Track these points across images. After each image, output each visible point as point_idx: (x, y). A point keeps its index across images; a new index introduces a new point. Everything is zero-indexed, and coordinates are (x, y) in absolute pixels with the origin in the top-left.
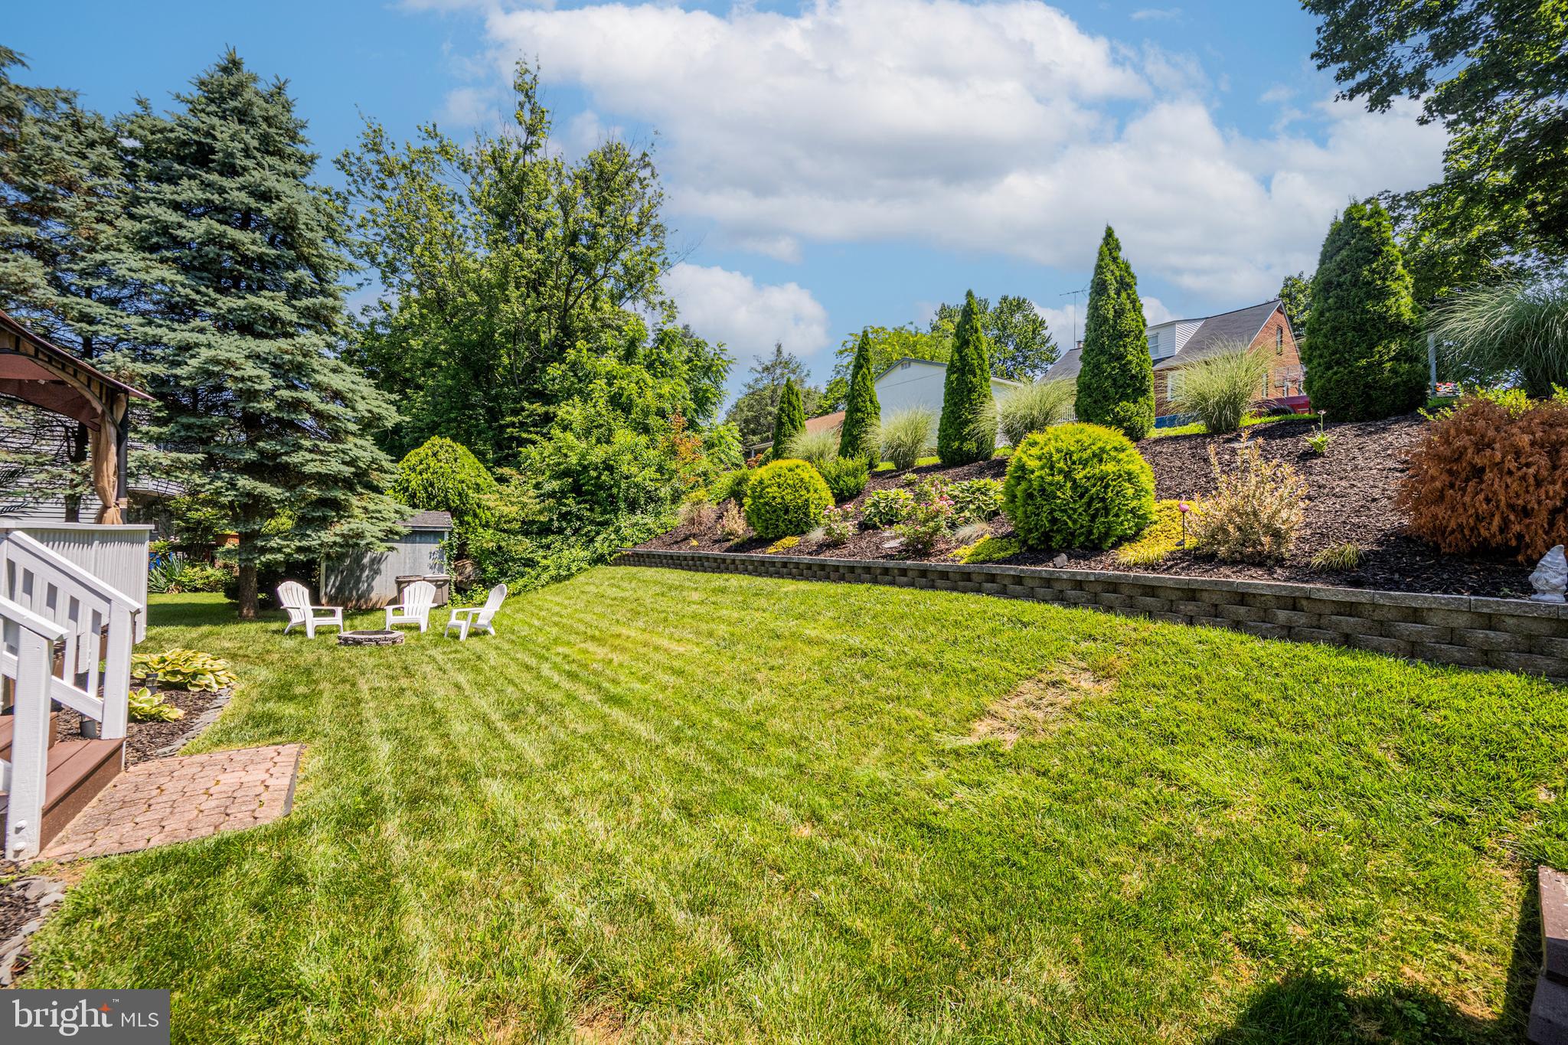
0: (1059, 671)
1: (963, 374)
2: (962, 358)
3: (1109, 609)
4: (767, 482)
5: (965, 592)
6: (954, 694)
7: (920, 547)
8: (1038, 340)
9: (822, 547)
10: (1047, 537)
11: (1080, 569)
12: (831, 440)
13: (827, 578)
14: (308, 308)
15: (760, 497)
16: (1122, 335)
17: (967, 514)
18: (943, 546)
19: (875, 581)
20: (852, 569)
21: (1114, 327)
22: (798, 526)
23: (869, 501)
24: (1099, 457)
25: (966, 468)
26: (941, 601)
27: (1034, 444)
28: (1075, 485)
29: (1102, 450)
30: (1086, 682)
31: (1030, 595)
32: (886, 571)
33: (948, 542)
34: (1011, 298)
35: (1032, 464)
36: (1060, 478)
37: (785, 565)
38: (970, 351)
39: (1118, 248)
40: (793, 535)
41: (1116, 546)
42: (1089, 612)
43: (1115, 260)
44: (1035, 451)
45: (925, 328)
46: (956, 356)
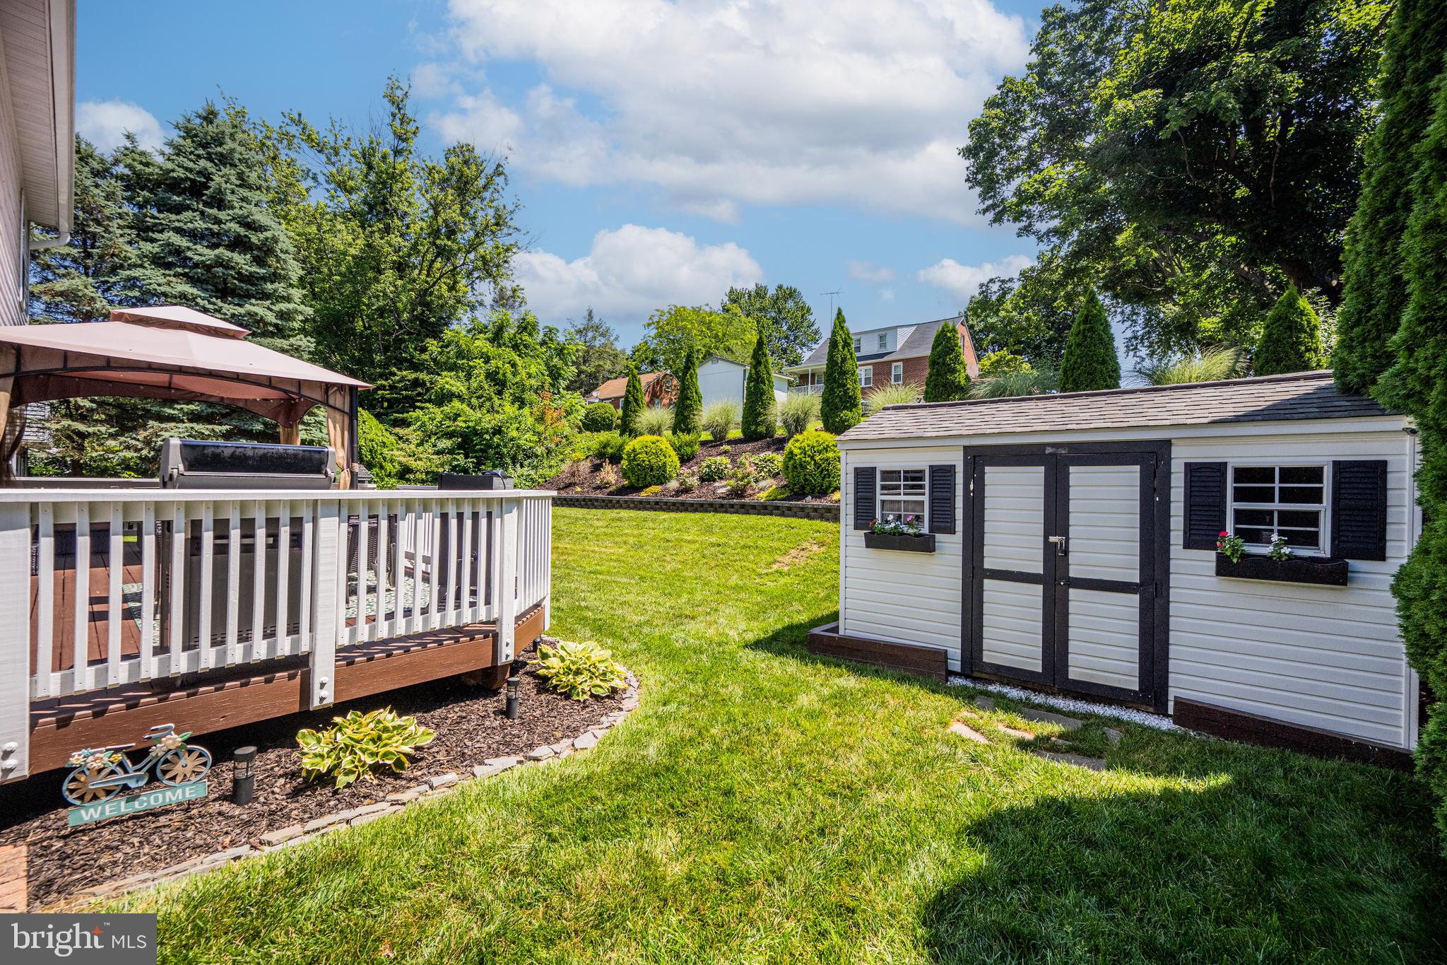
0: (805, 545)
1: (758, 383)
2: (757, 373)
3: (828, 520)
4: (638, 451)
5: (764, 515)
6: (764, 556)
7: (738, 493)
8: (805, 324)
9: (678, 492)
10: (803, 488)
11: (815, 502)
12: (666, 416)
13: (686, 510)
14: (281, 311)
15: (634, 460)
16: (845, 373)
17: (763, 474)
18: (751, 492)
19: (716, 511)
20: (702, 505)
21: (841, 368)
22: (658, 479)
23: (704, 464)
24: (826, 449)
25: (760, 443)
26: (752, 519)
27: (797, 441)
28: (816, 463)
29: (828, 446)
30: (815, 548)
31: (795, 516)
32: (722, 506)
33: (753, 490)
34: (785, 287)
35: (796, 451)
36: (808, 459)
37: (657, 503)
38: (762, 368)
39: (844, 321)
40: (655, 484)
41: (833, 492)
42: (818, 522)
43: (842, 328)
44: (797, 445)
45: (717, 307)
46: (753, 371)
